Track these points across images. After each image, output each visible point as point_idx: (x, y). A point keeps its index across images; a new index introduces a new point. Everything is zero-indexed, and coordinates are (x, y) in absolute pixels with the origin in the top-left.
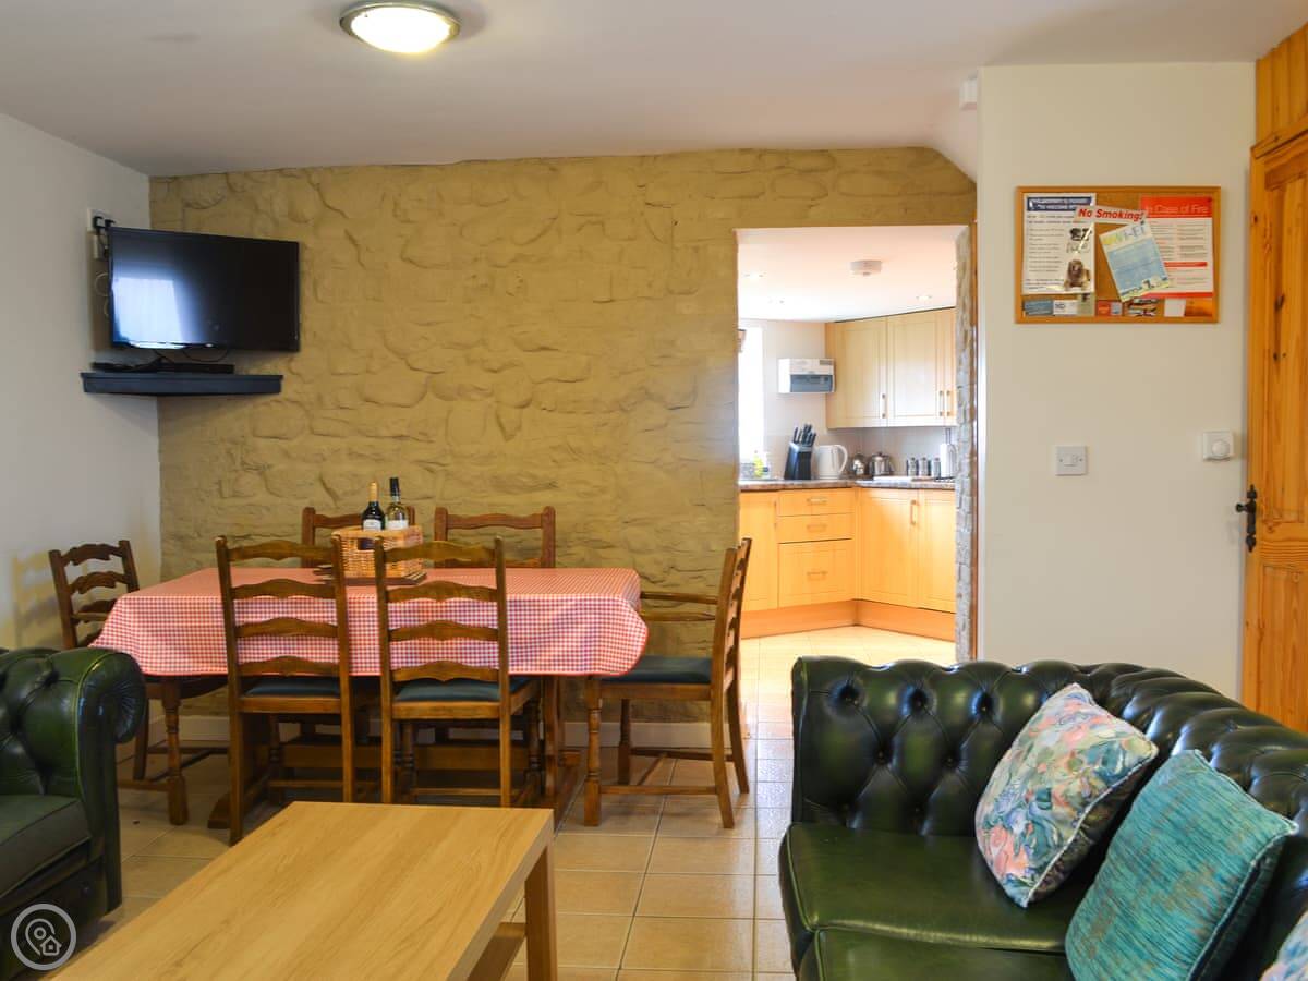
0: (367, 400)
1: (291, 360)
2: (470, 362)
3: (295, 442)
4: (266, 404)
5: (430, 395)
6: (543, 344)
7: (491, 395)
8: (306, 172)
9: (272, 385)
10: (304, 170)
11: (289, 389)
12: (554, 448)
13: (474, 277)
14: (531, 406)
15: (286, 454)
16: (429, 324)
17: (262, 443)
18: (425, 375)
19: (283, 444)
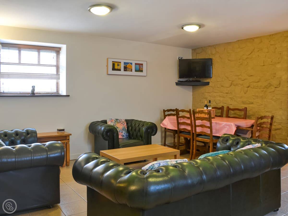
0: (222, 86)
1: (211, 79)
2: (239, 79)
3: (211, 94)
4: (207, 87)
5: (232, 85)
6: (251, 75)
7: (242, 85)
8: (213, 46)
9: (208, 84)
10: (213, 45)
11: (210, 84)
12: (253, 96)
13: (240, 62)
14: (250, 87)
15: (210, 96)
16: (232, 72)
17: (206, 94)
18: (231, 81)
19: (210, 94)
